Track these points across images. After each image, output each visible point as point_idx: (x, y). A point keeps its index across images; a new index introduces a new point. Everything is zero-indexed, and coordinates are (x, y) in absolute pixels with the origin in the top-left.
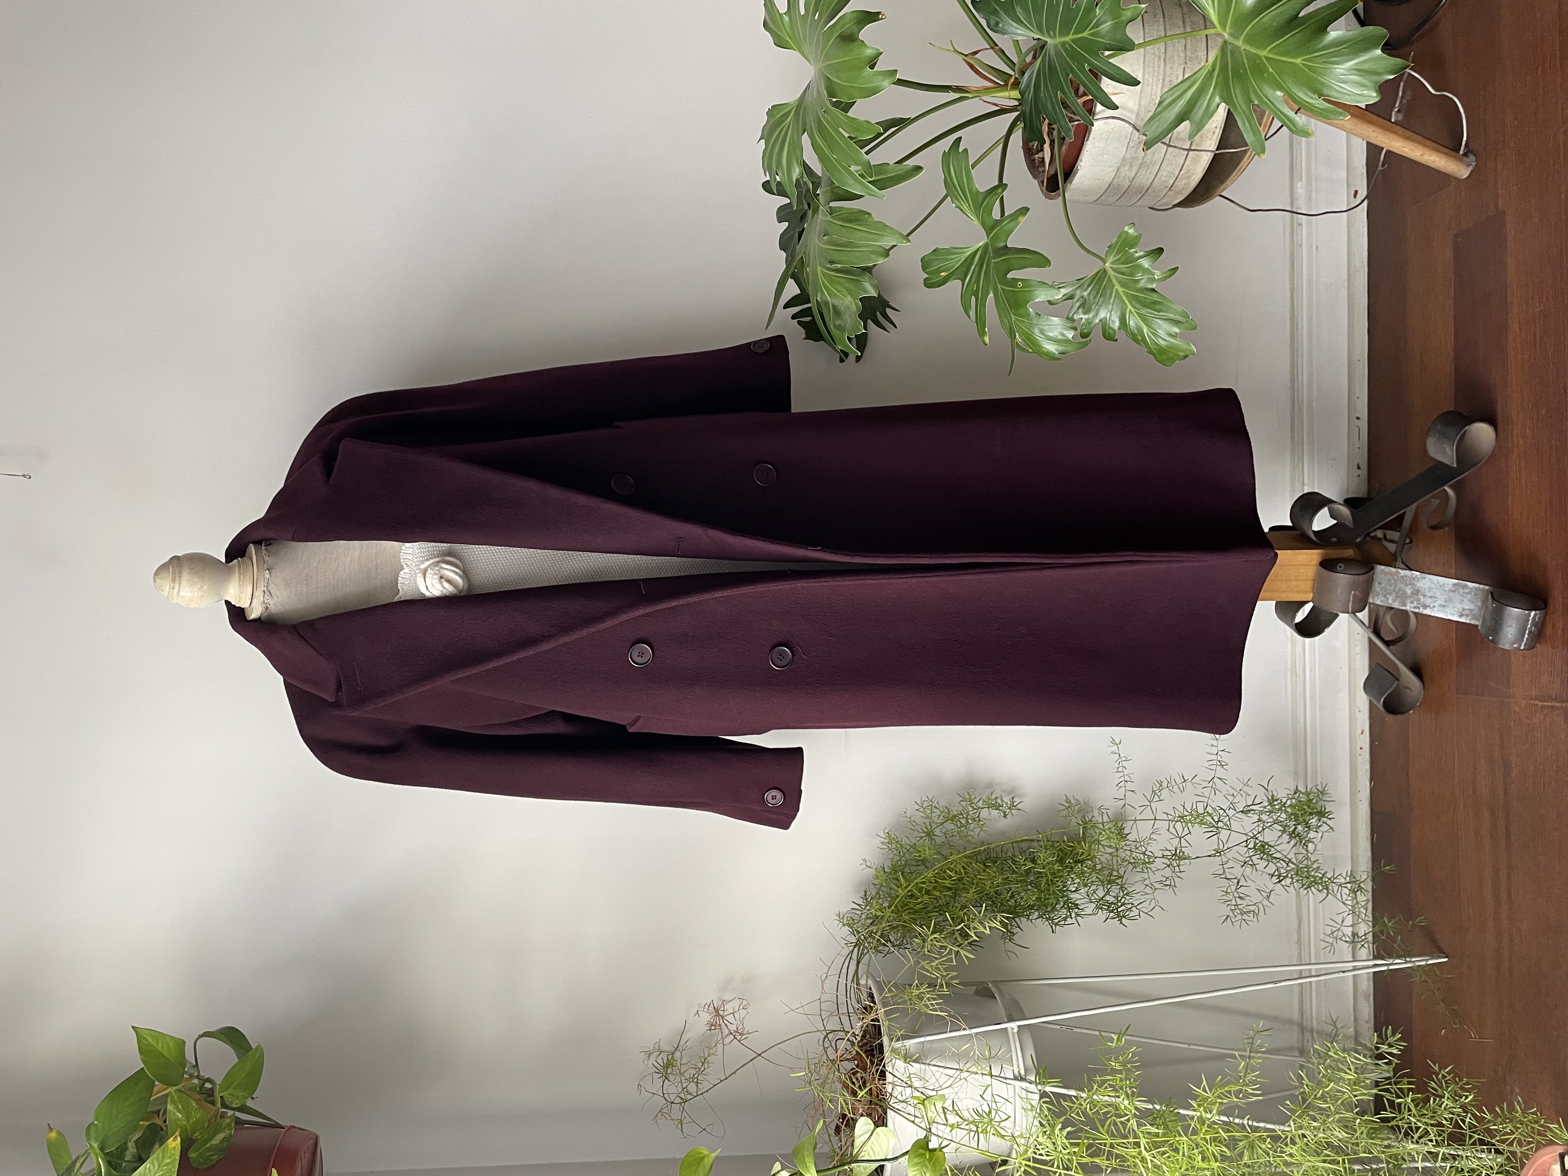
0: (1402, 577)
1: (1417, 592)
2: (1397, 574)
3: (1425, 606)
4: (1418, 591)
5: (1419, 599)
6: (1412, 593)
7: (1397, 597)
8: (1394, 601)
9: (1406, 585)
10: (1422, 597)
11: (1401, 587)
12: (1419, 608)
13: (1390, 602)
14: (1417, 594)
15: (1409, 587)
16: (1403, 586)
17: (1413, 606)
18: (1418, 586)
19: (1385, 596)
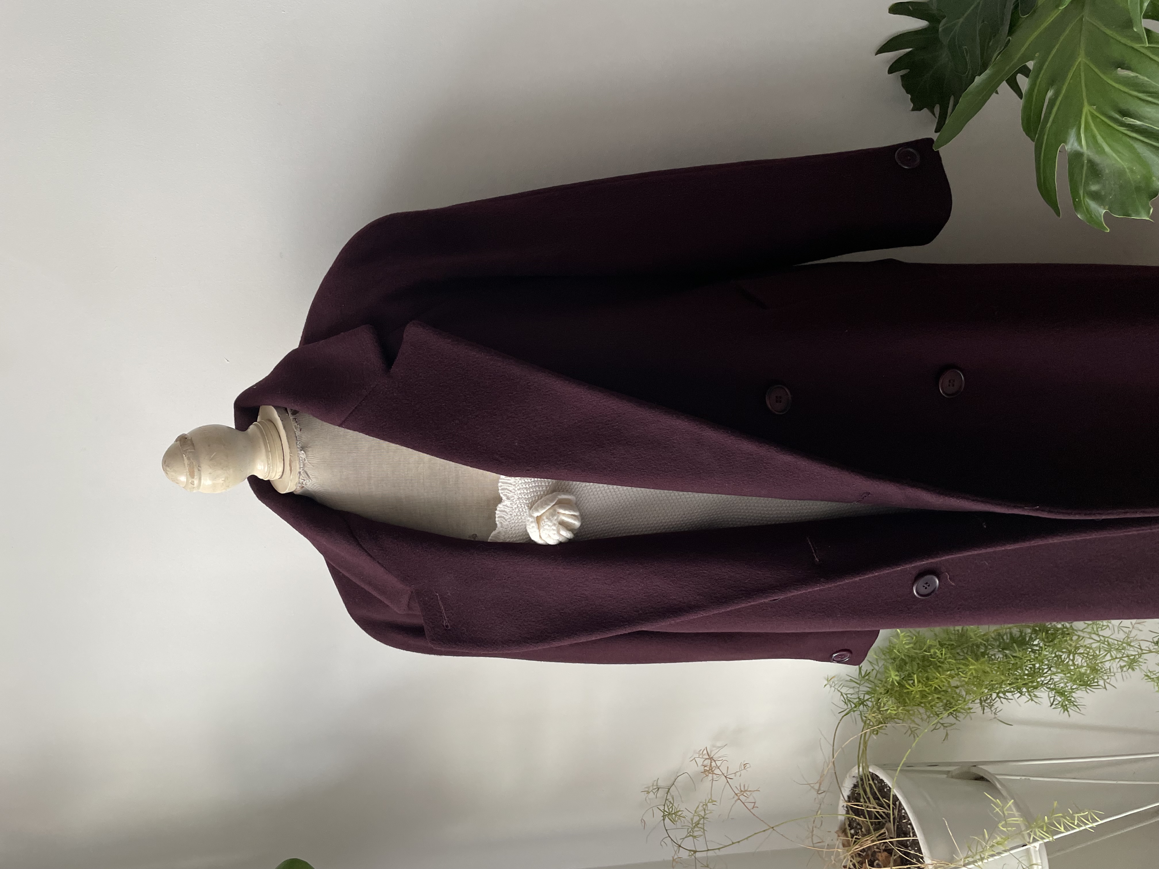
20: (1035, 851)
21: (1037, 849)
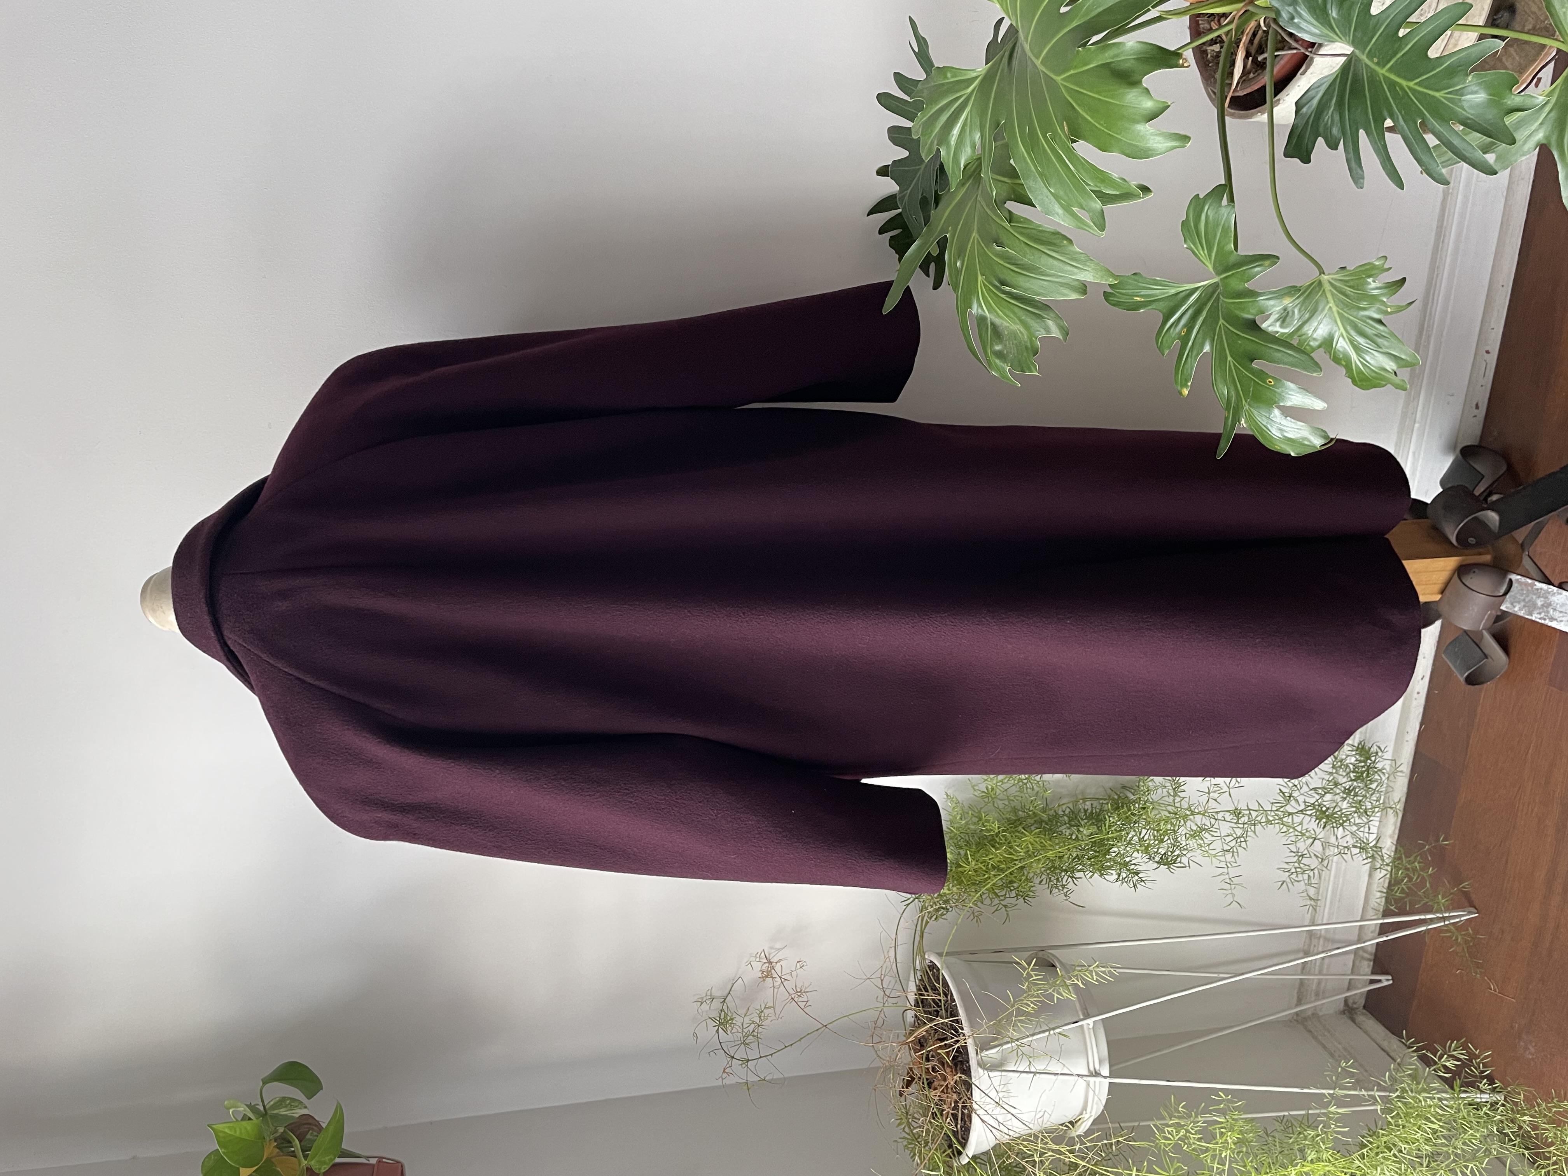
0: (1537, 589)
1: (1547, 605)
2: (1533, 585)
3: (1552, 619)
4: (1550, 604)
5: (1548, 612)
6: (1543, 605)
7: (1524, 606)
8: (1520, 609)
9: (1539, 597)
10: (1552, 611)
11: (1532, 598)
12: (1545, 619)
13: (1516, 609)
14: (1547, 607)
15: (1542, 599)
16: (1534, 597)
17: (1539, 616)
18: (1551, 600)
19: (1512, 604)
20: (1089, 1029)
21: (1091, 1026)
